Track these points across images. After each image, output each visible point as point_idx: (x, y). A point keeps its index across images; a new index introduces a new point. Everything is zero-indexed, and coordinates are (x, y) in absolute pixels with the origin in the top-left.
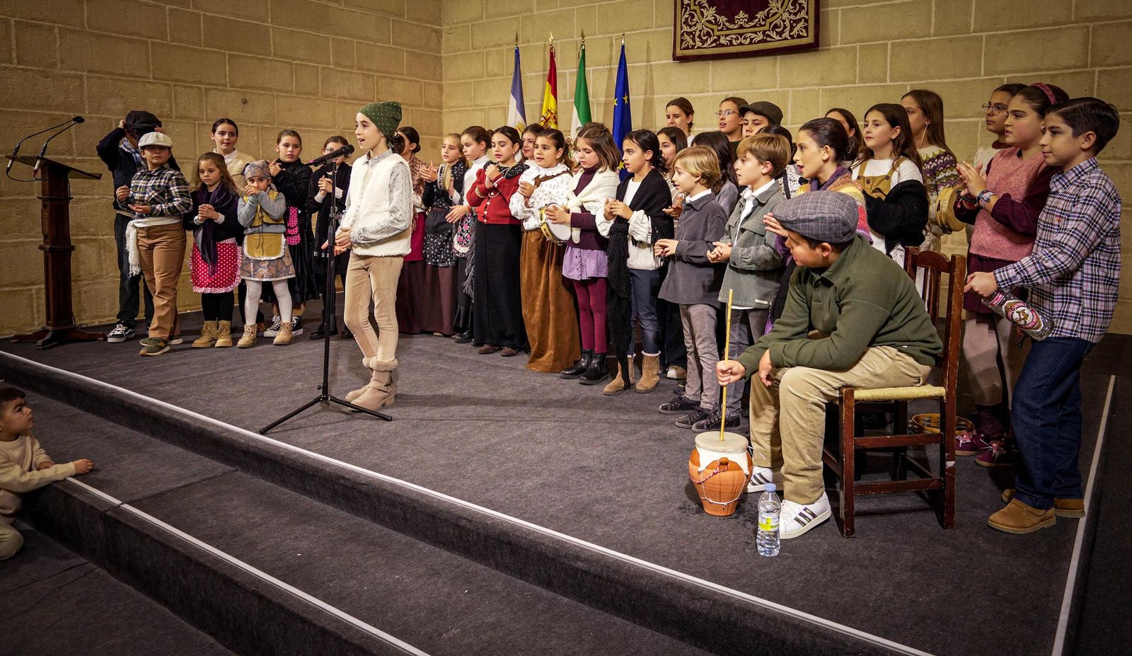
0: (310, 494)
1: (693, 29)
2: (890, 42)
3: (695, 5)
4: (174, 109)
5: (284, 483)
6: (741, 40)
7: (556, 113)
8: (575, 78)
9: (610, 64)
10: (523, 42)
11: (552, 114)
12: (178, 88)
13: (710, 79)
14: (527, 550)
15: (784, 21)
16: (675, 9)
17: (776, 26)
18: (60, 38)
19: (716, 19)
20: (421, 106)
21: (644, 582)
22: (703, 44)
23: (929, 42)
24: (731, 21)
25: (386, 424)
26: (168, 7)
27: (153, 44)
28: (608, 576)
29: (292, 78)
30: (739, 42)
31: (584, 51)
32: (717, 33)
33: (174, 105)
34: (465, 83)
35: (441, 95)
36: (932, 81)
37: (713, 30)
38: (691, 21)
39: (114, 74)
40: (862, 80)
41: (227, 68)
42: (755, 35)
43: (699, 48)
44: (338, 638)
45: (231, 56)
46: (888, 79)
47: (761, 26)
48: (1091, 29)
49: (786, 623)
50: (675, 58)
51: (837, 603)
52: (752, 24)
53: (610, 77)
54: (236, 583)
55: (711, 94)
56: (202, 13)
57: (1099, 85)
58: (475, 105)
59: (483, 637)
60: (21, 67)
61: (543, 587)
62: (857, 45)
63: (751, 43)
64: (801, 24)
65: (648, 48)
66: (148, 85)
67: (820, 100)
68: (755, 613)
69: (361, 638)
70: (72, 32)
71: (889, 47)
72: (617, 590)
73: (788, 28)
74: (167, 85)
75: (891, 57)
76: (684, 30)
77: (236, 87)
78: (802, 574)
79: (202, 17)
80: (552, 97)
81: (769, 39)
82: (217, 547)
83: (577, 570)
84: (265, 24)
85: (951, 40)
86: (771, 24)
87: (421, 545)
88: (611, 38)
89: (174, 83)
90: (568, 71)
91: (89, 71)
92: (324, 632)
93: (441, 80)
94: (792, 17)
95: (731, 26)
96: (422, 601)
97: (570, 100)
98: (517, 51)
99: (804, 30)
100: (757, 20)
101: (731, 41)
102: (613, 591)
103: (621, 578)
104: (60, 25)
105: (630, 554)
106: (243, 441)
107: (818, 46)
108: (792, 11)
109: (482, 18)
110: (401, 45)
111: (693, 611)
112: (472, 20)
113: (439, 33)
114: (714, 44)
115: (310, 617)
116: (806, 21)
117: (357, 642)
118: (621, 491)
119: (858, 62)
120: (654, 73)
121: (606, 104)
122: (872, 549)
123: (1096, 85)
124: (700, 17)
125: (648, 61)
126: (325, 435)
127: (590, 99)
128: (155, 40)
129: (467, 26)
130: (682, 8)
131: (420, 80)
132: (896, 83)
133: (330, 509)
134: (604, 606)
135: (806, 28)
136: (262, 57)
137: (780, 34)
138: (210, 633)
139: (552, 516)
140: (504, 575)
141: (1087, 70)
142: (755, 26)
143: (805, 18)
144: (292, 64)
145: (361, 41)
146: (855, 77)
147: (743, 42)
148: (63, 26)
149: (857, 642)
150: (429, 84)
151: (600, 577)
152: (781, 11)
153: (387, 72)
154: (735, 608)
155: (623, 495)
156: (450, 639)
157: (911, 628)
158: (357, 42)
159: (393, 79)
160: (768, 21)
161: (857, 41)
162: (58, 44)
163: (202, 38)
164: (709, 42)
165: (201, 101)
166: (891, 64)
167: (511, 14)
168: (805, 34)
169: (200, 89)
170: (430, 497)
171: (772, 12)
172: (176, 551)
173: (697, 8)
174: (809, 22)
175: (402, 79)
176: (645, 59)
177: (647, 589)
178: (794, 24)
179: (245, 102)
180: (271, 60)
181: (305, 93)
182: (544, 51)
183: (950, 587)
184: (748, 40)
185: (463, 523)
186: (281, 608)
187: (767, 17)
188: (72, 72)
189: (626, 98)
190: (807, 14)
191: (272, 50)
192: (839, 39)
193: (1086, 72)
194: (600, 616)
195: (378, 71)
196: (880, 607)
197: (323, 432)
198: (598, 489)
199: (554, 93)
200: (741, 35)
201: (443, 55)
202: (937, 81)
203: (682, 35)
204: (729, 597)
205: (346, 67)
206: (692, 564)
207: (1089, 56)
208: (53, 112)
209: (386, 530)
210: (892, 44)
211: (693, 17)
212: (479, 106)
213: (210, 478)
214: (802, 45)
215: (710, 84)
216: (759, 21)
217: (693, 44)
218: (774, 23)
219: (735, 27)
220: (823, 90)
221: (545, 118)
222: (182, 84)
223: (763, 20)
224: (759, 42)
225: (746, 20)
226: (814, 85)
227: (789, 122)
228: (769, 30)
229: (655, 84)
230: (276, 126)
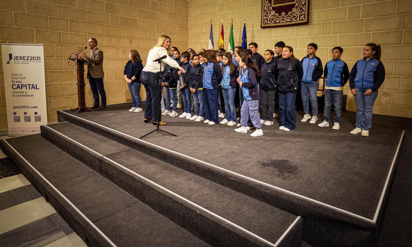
0: (153, 156)
1: (267, 18)
2: (332, 21)
3: (268, 10)
4: (111, 44)
5: (146, 153)
6: (283, 21)
7: (223, 45)
8: (229, 34)
9: (241, 29)
10: (213, 23)
11: (222, 45)
12: (112, 38)
13: (273, 33)
14: (216, 174)
15: (297, 15)
16: (262, 11)
17: (295, 17)
18: (81, 24)
19: (275, 15)
20: (182, 43)
21: (251, 184)
22: (271, 23)
23: (346, 21)
24: (280, 15)
25: (174, 137)
26: (109, 14)
27: (105, 25)
28: (240, 182)
29: (144, 35)
31: (232, 25)
32: (276, 19)
34: (195, 35)
35: (188, 40)
36: (346, 34)
37: (274, 18)
39: (95, 34)
40: (323, 34)
41: (126, 32)
42: (288, 20)
43: (269, 24)
44: (164, 195)
45: (127, 28)
46: (331, 33)
48: (402, 16)
49: (294, 198)
50: (262, 27)
51: (310, 193)
52: (287, 16)
53: (240, 33)
54: (135, 179)
55: (273, 38)
56: (119, 15)
57: (404, 35)
58: (198, 42)
59: (204, 197)
60: (71, 33)
61: (221, 185)
62: (322, 22)
63: (286, 22)
64: (303, 16)
65: (253, 24)
66: (104, 37)
67: (309, 40)
68: (285, 194)
69: (170, 195)
70: (84, 22)
71: (332, 23)
72: (243, 186)
73: (299, 17)
74: (109, 37)
75: (333, 26)
76: (264, 18)
77: (128, 38)
78: (299, 184)
79: (119, 17)
80: (222, 40)
81: (292, 21)
82: (129, 169)
83: (231, 180)
84: (137, 18)
85: (353, 21)
86: (293, 16)
87: (185, 172)
88: (241, 21)
89: (111, 37)
90: (227, 31)
91: (88, 34)
92: (160, 193)
93: (188, 35)
94: (300, 14)
96: (186, 187)
97: (228, 41)
98: (211, 25)
99: (304, 18)
101: (280, 22)
102: (242, 186)
103: (245, 183)
104: (81, 20)
105: (247, 176)
106: (134, 140)
107: (308, 23)
108: (300, 12)
109: (201, 15)
110: (176, 24)
111: (266, 193)
112: (197, 16)
113: (187, 20)
114: (274, 23)
115: (156, 189)
117: (169, 196)
118: (244, 159)
119: (321, 28)
120: (255, 32)
121: (239, 42)
122: (321, 178)
123: (403, 35)
124: (270, 14)
126: (157, 140)
127: (234, 40)
128: (106, 24)
129: (196, 18)
130: (264, 11)
131: (182, 35)
132: (334, 35)
133: (159, 161)
134: (239, 191)
135: (305, 17)
136: (136, 28)
137: (296, 19)
138: (128, 192)
139: (224, 165)
140: (210, 181)
141: (400, 30)
143: (304, 14)
144: (144, 30)
146: (320, 33)
147: (284, 22)
148: (82, 21)
149: (315, 204)
150: (184, 36)
151: (238, 182)
152: (296, 12)
153: (171, 32)
154: (279, 192)
155: (245, 160)
156: (195, 197)
157: (332, 201)
158: (163, 23)
159: (173, 34)
160: (292, 15)
161: (322, 21)
162: (80, 26)
163: (119, 23)
164: (273, 22)
165: (118, 42)
166: (333, 28)
167: (210, 14)
168: (304, 19)
169: (118, 38)
170: (188, 158)
171: (294, 12)
172: (118, 169)
174: (306, 15)
175: (176, 35)
176: (252, 28)
177: (252, 186)
178: (301, 16)
179: (131, 42)
180: (138, 29)
181: (148, 39)
182: (220, 25)
183: (345, 190)
184: (285, 21)
185: (198, 166)
186: (148, 186)
187: (292, 14)
188: (84, 34)
189: (245, 40)
190: (305, 12)
191: (138, 26)
193: (400, 31)
194: (238, 194)
195: (169, 32)
196: (323, 194)
197: (156, 139)
198: (237, 158)
199: (223, 38)
200: (283, 19)
201: (189, 27)
202: (348, 34)
203: (264, 20)
204: (277, 190)
205: (160, 31)
206: (266, 180)
207: (401, 26)
208: (79, 46)
209: (175, 167)
210: (333, 22)
211: (267, 14)
212: (199, 42)
213: (125, 151)
214: (303, 23)
215: (273, 35)
216: (289, 15)
217: (267, 23)
218: (294, 15)
219: (281, 17)
220: (309, 37)
221: (220, 46)
222: (113, 37)
223: (290, 15)
224: (289, 22)
225: (285, 15)
226: (307, 35)
227: (298, 47)
228: (292, 18)
229: (255, 35)
230: (139, 49)
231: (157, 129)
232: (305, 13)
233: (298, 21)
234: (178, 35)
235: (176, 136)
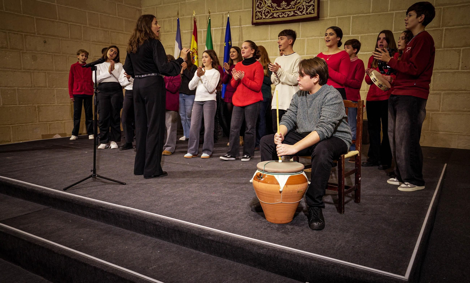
0: (86, 216)
1: (261, 10)
2: (352, 16)
4: (9, 44)
5: (73, 212)
6: (283, 15)
7: (197, 50)
8: (206, 33)
9: (223, 27)
10: (181, 16)
11: (195, 50)
12: (10, 34)
13: (269, 33)
14: (187, 233)
15: (303, 6)
17: (300, 8)
19: (272, 5)
21: (238, 243)
22: (266, 17)
23: (369, 16)
24: (279, 6)
25: (121, 186)
28: (222, 242)
29: (68, 31)
30: (282, 16)
31: (210, 20)
32: (273, 12)
33: (9, 42)
36: (371, 34)
37: (270, 10)
38: (260, 6)
41: (35, 25)
42: (290, 13)
43: (264, 19)
44: (102, 271)
45: (37, 19)
46: (351, 33)
47: (293, 8)
48: (442, 9)
49: (299, 256)
50: (253, 24)
51: (321, 249)
52: (288, 7)
53: (222, 33)
54: (53, 252)
55: (269, 41)
57: (445, 35)
59: (168, 268)
61: (194, 249)
62: (337, 17)
63: (288, 16)
64: (311, 8)
65: (240, 19)
67: (320, 43)
68: (286, 253)
69: (112, 270)
71: (351, 18)
72: (227, 247)
73: (305, 9)
74: (4, 32)
76: (257, 10)
77: (40, 35)
78: (306, 239)
80: (195, 42)
81: (296, 15)
82: (43, 238)
83: (209, 240)
84: (54, 4)
85: (379, 15)
86: (297, 7)
87: (139, 234)
88: (223, 14)
89: (8, 31)
90: (202, 30)
92: (95, 268)
94: (307, 4)
95: (279, 9)
96: (140, 256)
97: (204, 44)
98: (178, 20)
99: (312, 10)
100: (291, 5)
101: (279, 16)
102: (225, 248)
103: (228, 242)
105: (232, 233)
106: (53, 194)
107: (319, 18)
108: (307, 1)
109: (161, 4)
110: (122, 16)
111: (260, 254)
112: (156, 5)
113: (140, 11)
114: (271, 17)
115: (89, 263)
117: (111, 272)
118: (228, 210)
120: (243, 31)
121: (221, 45)
122: (337, 229)
123: (444, 35)
124: (265, 4)
125: (240, 25)
126: (92, 191)
127: (213, 43)
129: (154, 8)
132: (354, 35)
133: (96, 222)
134: (221, 255)
135: (313, 9)
136: (53, 20)
137: (301, 12)
138: (41, 276)
139: (197, 219)
140: (176, 245)
141: (440, 28)
142: (290, 8)
143: (313, 5)
144: (68, 24)
145: (102, 14)
147: (284, 16)
149: (329, 262)
151: (219, 242)
152: (302, 1)
153: (115, 30)
154: (278, 251)
155: (229, 211)
156: (153, 269)
157: (352, 256)
158: (100, 14)
159: (119, 33)
160: (296, 6)
161: (337, 15)
163: (22, 9)
164: (269, 16)
165: (23, 41)
166: (352, 26)
167: (175, 2)
168: (313, 12)
169: (22, 35)
170: (142, 213)
171: (298, 1)
172: (23, 240)
174: (315, 6)
175: (123, 33)
176: (239, 24)
177: (240, 246)
178: (308, 8)
179: (45, 42)
180: (58, 22)
181: (75, 39)
182: (191, 20)
183: (369, 242)
184: (287, 15)
185: (157, 223)
186: (75, 260)
187: (296, 4)
189: (230, 43)
190: (314, 2)
191: (58, 17)
192: (329, 14)
193: (439, 29)
194: (219, 259)
195: (111, 29)
196: (339, 249)
197: (91, 190)
198: (218, 209)
199: (196, 40)
200: (283, 13)
202: (373, 34)
203: (256, 13)
204: (275, 247)
205: (95, 26)
206: (259, 236)
207: (441, 22)
209: (122, 229)
210: (352, 17)
211: (261, 4)
213: (38, 211)
214: (311, 17)
215: (269, 36)
216: (292, 6)
217: (261, 17)
218: (299, 7)
219: (281, 9)
220: (321, 38)
221: (192, 52)
222: (12, 32)
223: (294, 5)
224: (292, 16)
225: (286, 6)
226: (317, 36)
227: (305, 54)
228: (296, 10)
229: (243, 36)
230: (61, 54)
231: (92, 175)
232: (314, 4)
233: (304, 14)
234: (125, 34)
235: (124, 184)
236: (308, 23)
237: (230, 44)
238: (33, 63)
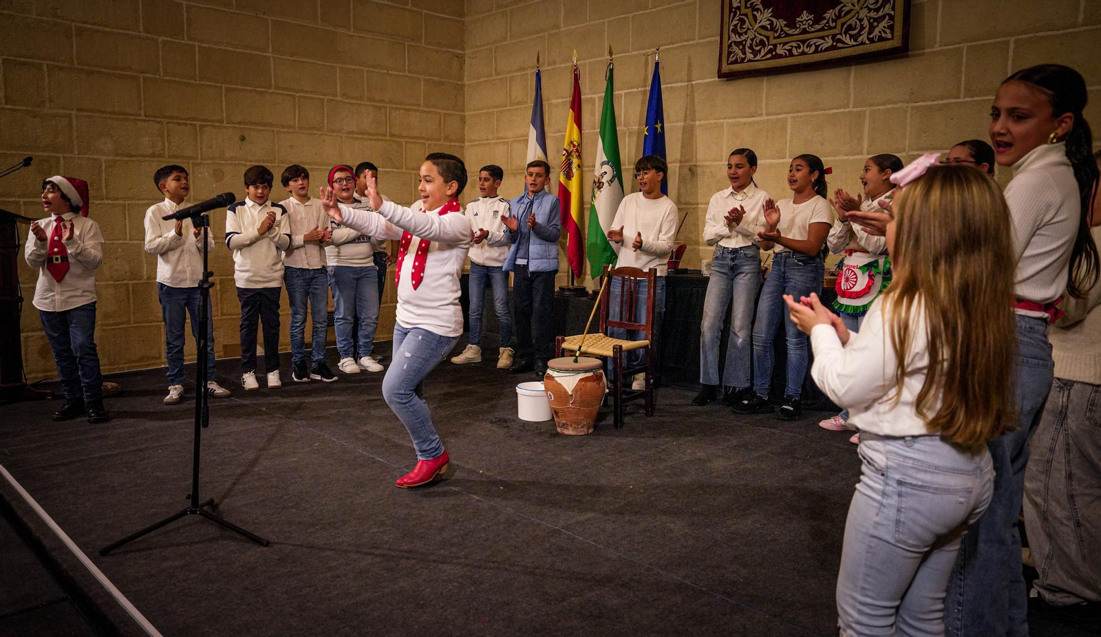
1: (743, 38)
2: (1013, 39)
3: (746, 7)
6: (803, 48)
7: (580, 145)
9: (642, 86)
10: (545, 65)
12: (171, 125)
13: (764, 98)
15: (861, 20)
16: (722, 14)
17: (850, 28)
18: (49, 75)
19: (771, 24)
20: (440, 140)
22: (755, 56)
23: (1075, 35)
24: (792, 25)
26: (160, 39)
27: (145, 79)
29: (295, 113)
30: (800, 51)
31: (612, 71)
32: (775, 41)
33: (166, 144)
34: (488, 113)
35: (463, 128)
38: (741, 28)
39: (104, 112)
40: (969, 92)
41: (224, 104)
42: (822, 41)
43: (750, 61)
45: (228, 90)
47: (831, 28)
50: (721, 75)
52: (818, 27)
53: (644, 102)
55: (764, 118)
56: (197, 44)
58: (497, 138)
62: (965, 46)
63: (816, 52)
64: (884, 23)
65: (690, 64)
66: (139, 123)
70: (61, 68)
71: (1012, 46)
73: (867, 29)
74: (160, 123)
75: (1013, 60)
76: (732, 40)
77: (234, 123)
79: (197, 49)
80: (575, 127)
81: (840, 45)
84: (267, 54)
86: (843, 25)
88: (646, 55)
89: (167, 120)
90: (594, 96)
91: (78, 110)
93: (463, 111)
94: (873, 14)
95: (791, 32)
98: (538, 75)
99: (888, 31)
100: (825, 21)
101: (790, 51)
104: (48, 62)
107: (907, 49)
108: (871, 7)
109: (505, 39)
110: (418, 73)
113: (461, 59)
114: (769, 56)
116: (892, 18)
119: (963, 69)
120: (696, 94)
121: (639, 132)
124: (753, 22)
125: (690, 80)
128: (148, 75)
129: (491, 50)
130: (730, 12)
131: (439, 111)
135: (891, 28)
136: (262, 90)
137: (855, 38)
142: (822, 29)
143: (889, 15)
144: (294, 97)
145: (372, 70)
146: (959, 89)
147: (806, 50)
148: (52, 63)
150: (450, 115)
152: (857, 7)
153: (401, 104)
158: (367, 71)
159: (408, 110)
160: (840, 21)
161: (966, 40)
162: (47, 82)
163: (197, 72)
164: (763, 53)
165: (196, 139)
167: (536, 32)
168: (889, 36)
169: (195, 126)
171: (846, 9)
173: (749, 11)
174: (896, 19)
176: (686, 79)
178: (875, 24)
179: (243, 139)
180: (271, 93)
181: (309, 129)
184: (813, 48)
187: (839, 17)
188: (61, 111)
189: (659, 126)
190: (893, 9)
191: (273, 82)
192: (938, 39)
195: (391, 102)
199: (579, 123)
200: (803, 42)
201: (466, 83)
203: (730, 46)
205: (357, 99)
210: (1016, 41)
211: (742, 22)
212: (501, 138)
214: (884, 50)
215: (764, 106)
216: (828, 22)
217: (743, 56)
218: (848, 23)
219: (796, 32)
220: (912, 107)
222: (175, 121)
223: (833, 21)
224: (827, 49)
225: (811, 22)
226: (902, 102)
227: (865, 151)
228: (841, 34)
229: (696, 109)
230: (276, 165)
232: (892, 13)
233: (863, 43)
236: (875, 65)
237: (659, 130)
238: (214, 186)
